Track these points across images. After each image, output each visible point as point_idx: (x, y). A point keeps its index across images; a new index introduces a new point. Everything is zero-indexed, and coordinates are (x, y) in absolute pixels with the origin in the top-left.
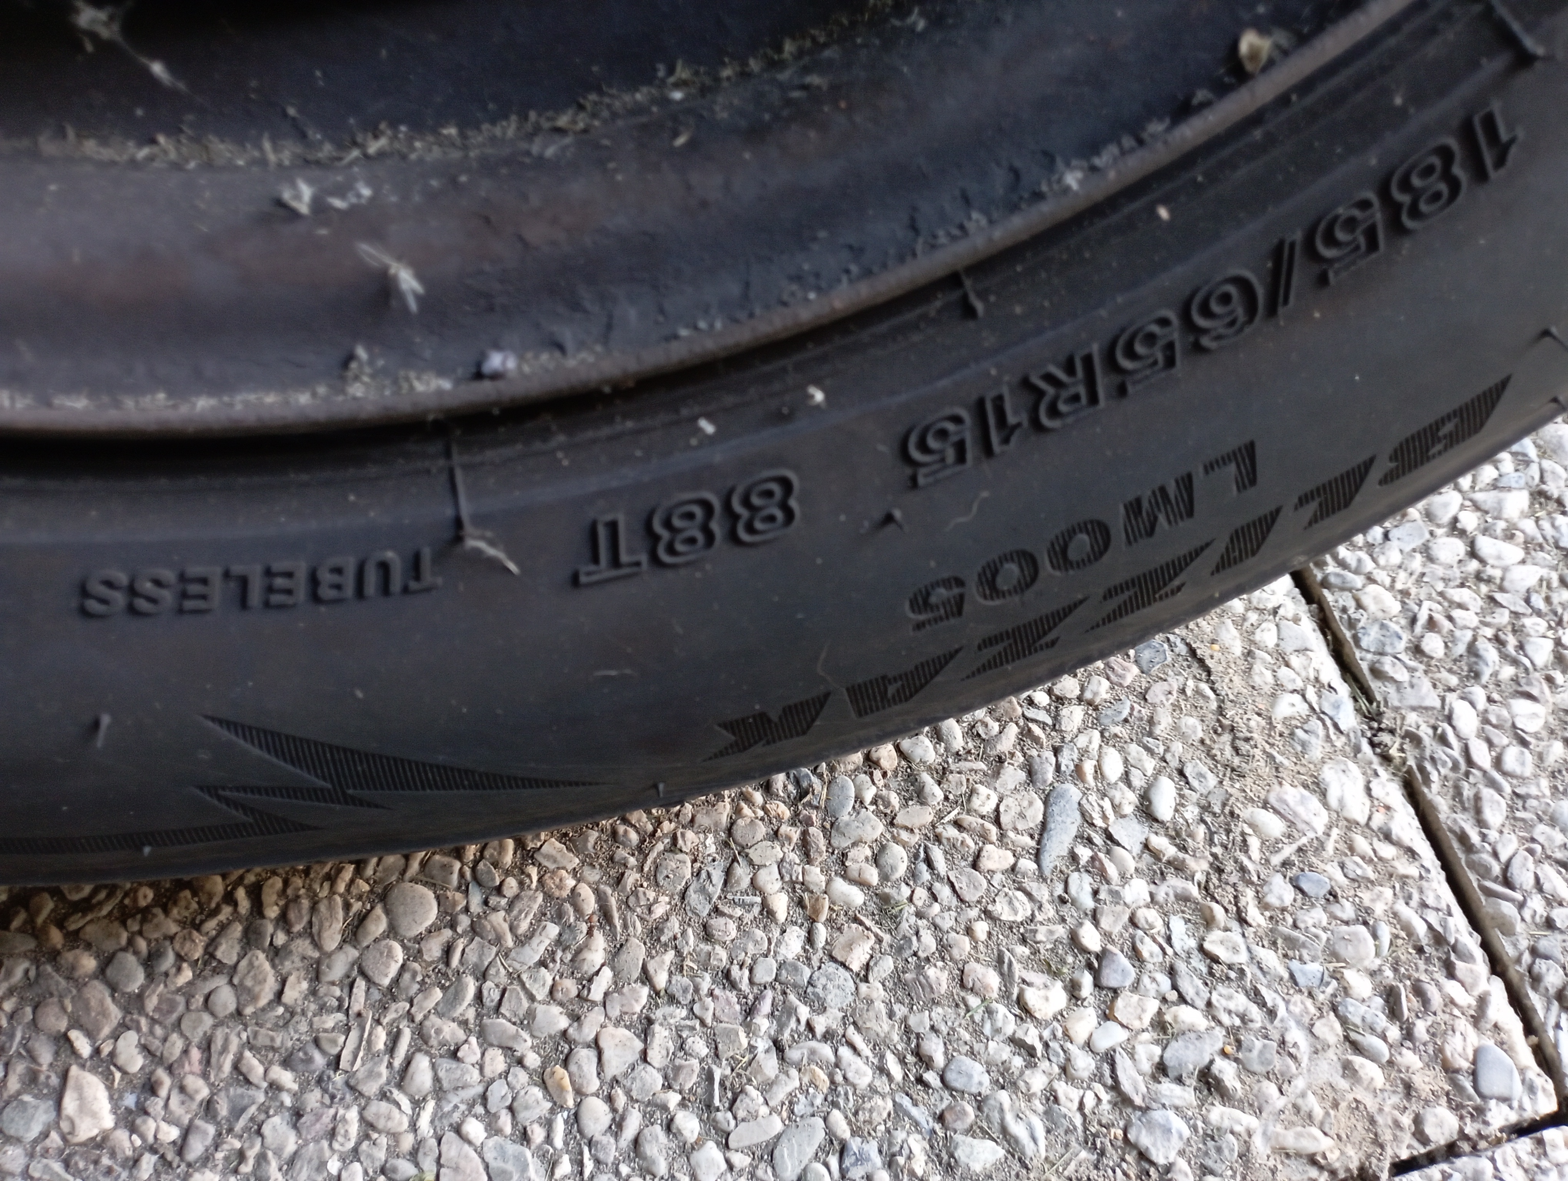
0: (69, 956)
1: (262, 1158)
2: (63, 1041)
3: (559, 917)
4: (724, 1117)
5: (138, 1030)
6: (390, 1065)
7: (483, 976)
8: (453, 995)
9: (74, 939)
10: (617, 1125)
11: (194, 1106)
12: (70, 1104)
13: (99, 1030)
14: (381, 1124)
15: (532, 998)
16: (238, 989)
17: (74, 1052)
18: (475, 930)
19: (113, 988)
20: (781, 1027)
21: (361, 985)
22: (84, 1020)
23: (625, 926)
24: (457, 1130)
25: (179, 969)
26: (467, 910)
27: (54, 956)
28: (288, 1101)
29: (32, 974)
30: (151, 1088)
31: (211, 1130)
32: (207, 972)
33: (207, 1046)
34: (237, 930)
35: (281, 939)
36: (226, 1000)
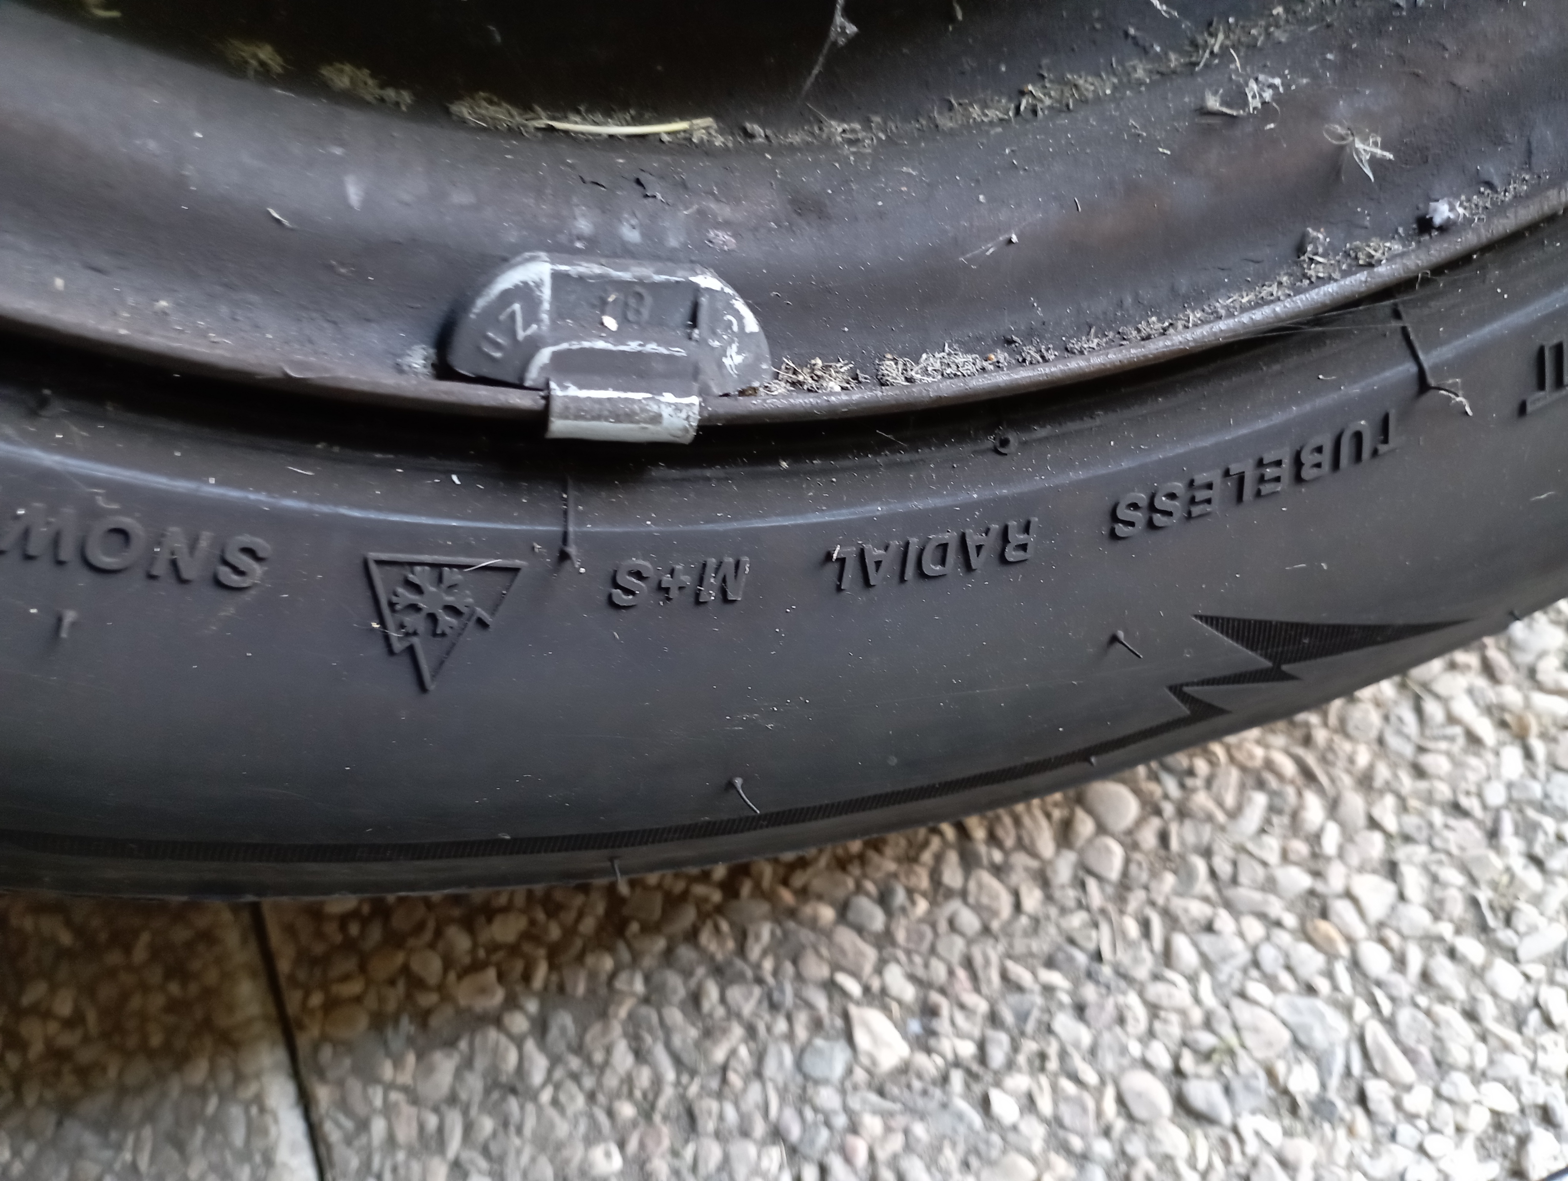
0: (808, 910)
1: (1063, 1055)
2: (831, 987)
3: (1261, 785)
4: (1505, 935)
5: (898, 961)
6: (1152, 950)
7: (1207, 853)
8: (1186, 876)
9: (803, 894)
10: (1400, 963)
11: (979, 1019)
12: (861, 1038)
13: (861, 968)
14: (1165, 1002)
15: (1265, 864)
16: (977, 908)
17: (845, 994)
18: (1183, 813)
19: (860, 930)
20: (1530, 842)
21: (1092, 885)
22: (844, 962)
23: (1332, 780)
24: (1242, 995)
25: (913, 902)
26: (1166, 797)
27: (792, 913)
28: (1065, 999)
29: (779, 932)
30: (929, 1012)
31: (1003, 1038)
32: (940, 898)
33: (968, 963)
34: (952, 857)
35: (997, 856)
36: (969, 920)
